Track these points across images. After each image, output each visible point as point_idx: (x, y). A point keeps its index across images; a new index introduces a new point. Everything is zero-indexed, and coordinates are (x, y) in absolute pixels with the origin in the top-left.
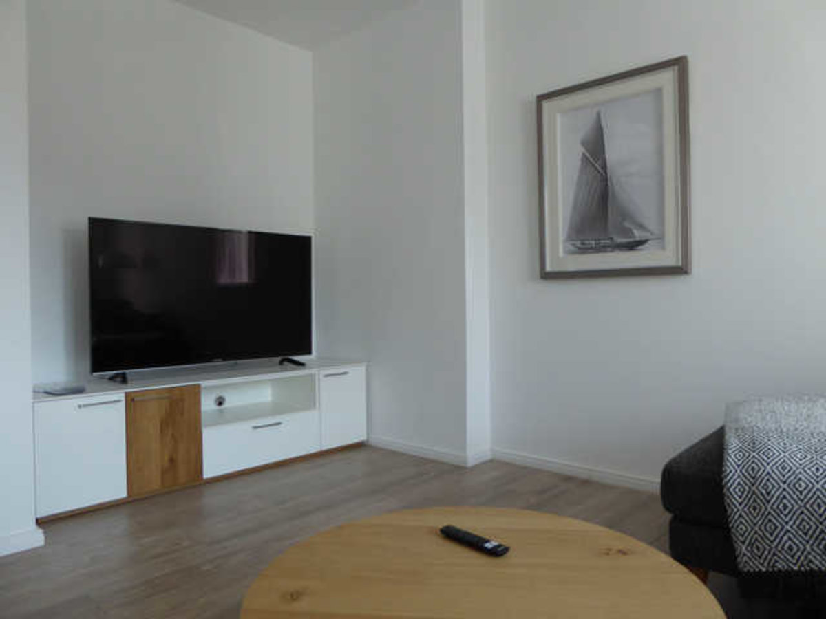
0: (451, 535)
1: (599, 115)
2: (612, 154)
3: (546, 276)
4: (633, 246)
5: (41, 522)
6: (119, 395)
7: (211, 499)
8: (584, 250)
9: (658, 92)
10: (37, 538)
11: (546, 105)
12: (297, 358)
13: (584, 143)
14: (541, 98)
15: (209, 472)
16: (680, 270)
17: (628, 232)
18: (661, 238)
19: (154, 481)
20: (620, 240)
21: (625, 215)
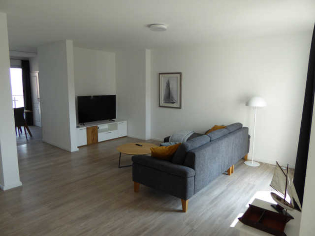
0: (137, 145)
1: (169, 79)
2: (171, 86)
3: (160, 106)
4: (173, 103)
5: (78, 147)
6: (85, 128)
7: (100, 145)
8: (166, 102)
9: (177, 78)
10: (78, 149)
11: (160, 75)
12: (113, 119)
13: (166, 83)
14: (160, 74)
15: (99, 141)
16: (180, 108)
17: (173, 101)
18: (177, 102)
19: (91, 142)
20: (172, 102)
21: (172, 98)
